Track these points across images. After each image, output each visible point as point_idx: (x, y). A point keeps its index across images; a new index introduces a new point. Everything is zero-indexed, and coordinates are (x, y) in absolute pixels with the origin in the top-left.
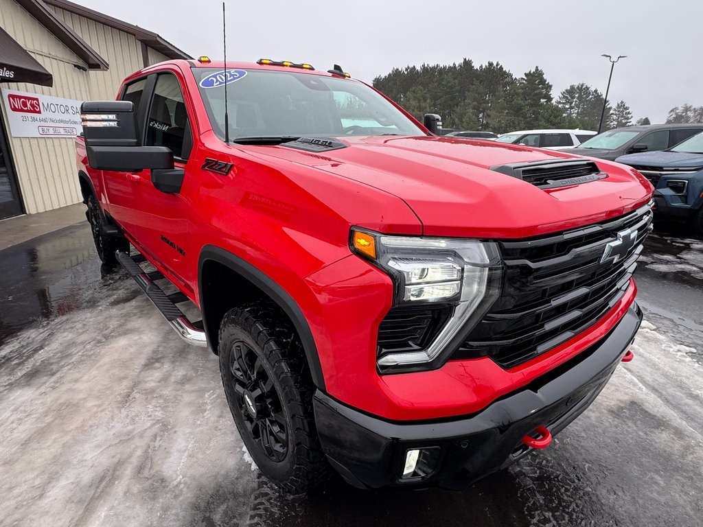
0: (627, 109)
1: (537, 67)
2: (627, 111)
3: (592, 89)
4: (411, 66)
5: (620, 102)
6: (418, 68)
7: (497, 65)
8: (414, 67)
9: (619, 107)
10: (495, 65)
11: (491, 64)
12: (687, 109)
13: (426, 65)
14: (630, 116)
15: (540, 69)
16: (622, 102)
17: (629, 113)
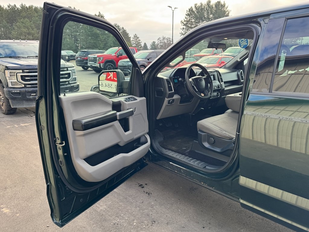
0: (138, 38)
2: (139, 39)
3: (121, 27)
4: (12, 4)
6: (18, 6)
7: (75, 9)
8: (15, 5)
9: (134, 37)
10: (73, 8)
11: (71, 8)
12: (164, 39)
13: (24, 5)
16: (136, 35)
17: (139, 40)
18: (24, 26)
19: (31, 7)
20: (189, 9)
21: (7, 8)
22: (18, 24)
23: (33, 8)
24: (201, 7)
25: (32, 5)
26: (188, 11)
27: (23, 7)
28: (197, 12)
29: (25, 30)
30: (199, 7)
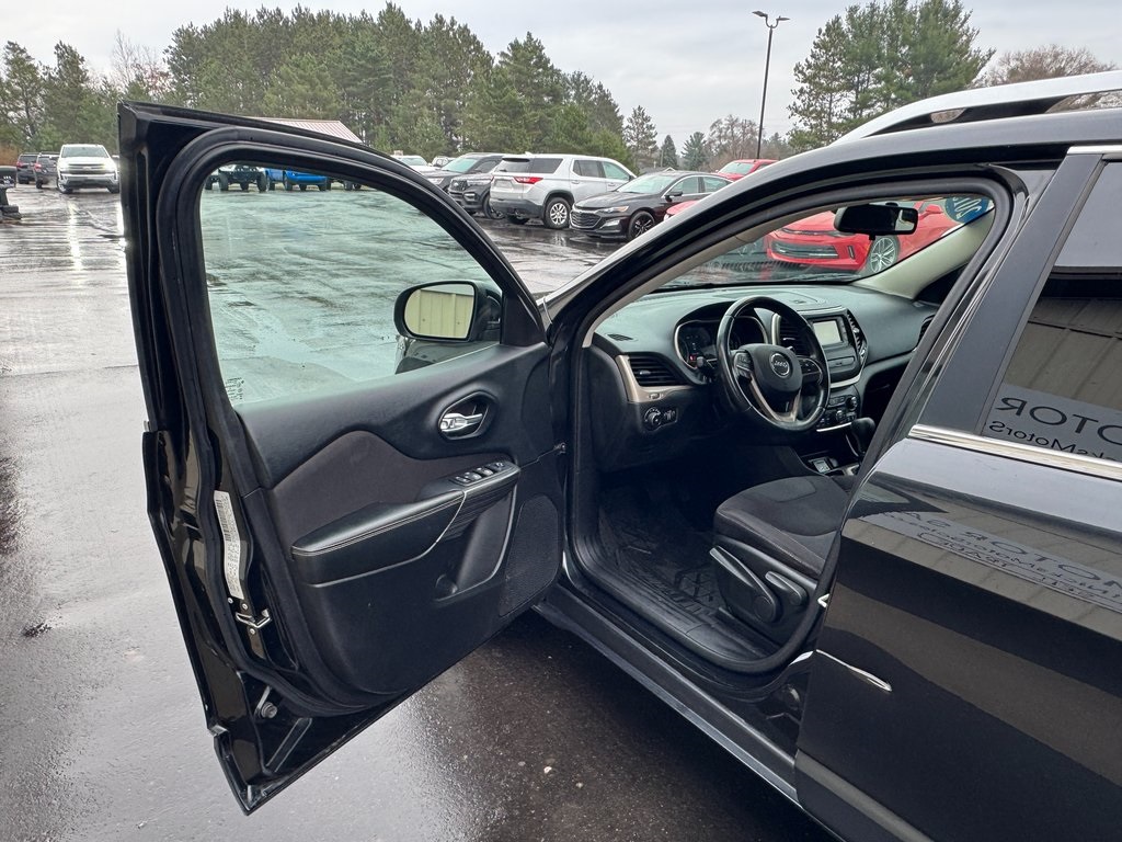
0: (647, 119)
1: (529, 34)
2: (649, 123)
3: (595, 83)
4: (271, 8)
5: (636, 108)
6: (287, 13)
7: (453, 23)
8: (278, 10)
9: (635, 115)
10: (448, 21)
11: (440, 20)
13: (303, 10)
14: (653, 131)
15: (534, 37)
16: (639, 108)
17: (650, 127)
18: (301, 77)
19: (323, 18)
20: (828, 25)
21: (256, 20)
22: (283, 68)
23: (331, 20)
24: (872, 17)
25: (328, 11)
26: (824, 31)
27: (302, 16)
28: (854, 37)
29: (302, 88)
30: (864, 20)
